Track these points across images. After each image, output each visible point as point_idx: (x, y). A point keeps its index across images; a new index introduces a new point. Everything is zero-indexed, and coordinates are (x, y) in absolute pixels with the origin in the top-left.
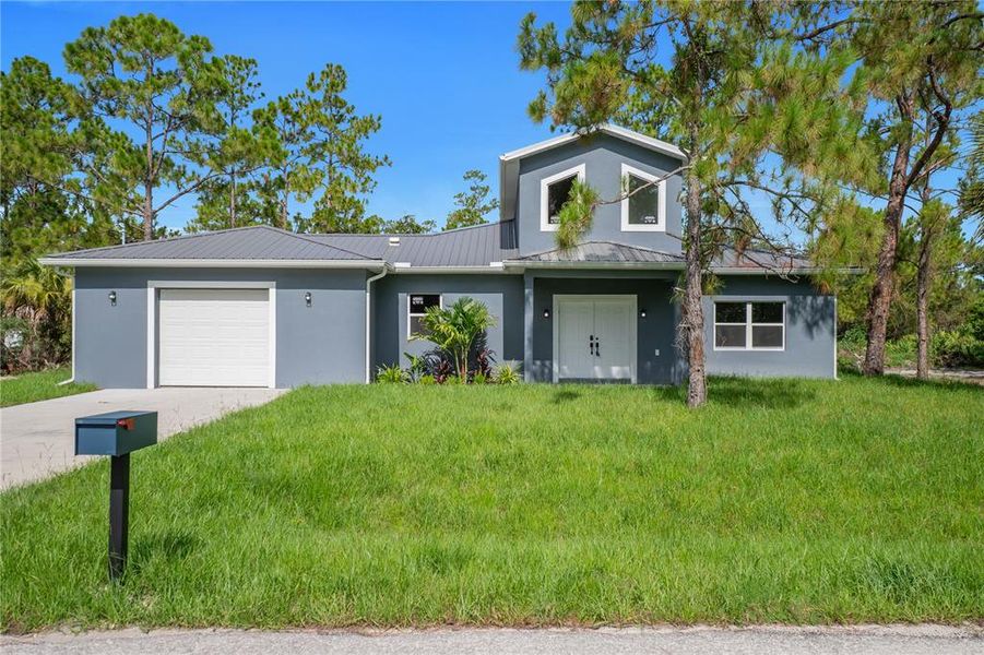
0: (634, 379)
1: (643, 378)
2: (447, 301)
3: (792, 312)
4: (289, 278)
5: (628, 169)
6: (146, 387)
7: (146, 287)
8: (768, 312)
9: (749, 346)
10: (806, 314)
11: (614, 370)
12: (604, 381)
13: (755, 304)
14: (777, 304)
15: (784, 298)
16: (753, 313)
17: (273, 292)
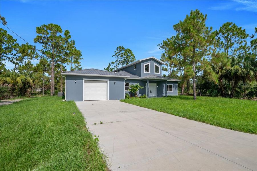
0: (156, 96)
2: (130, 84)
3: (174, 86)
4: (111, 79)
5: (155, 64)
6: (82, 101)
7: (83, 80)
8: (171, 86)
9: (169, 91)
10: (175, 87)
11: (153, 95)
12: (152, 97)
13: (170, 85)
14: (172, 85)
15: (173, 84)
16: (170, 86)
17: (108, 82)
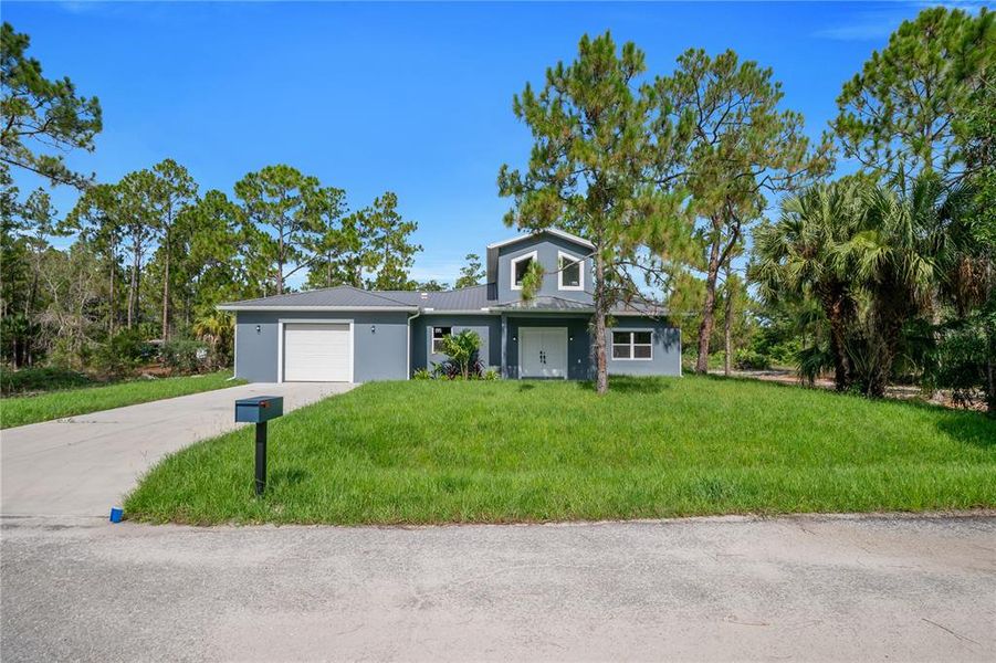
0: (566, 377)
1: (571, 376)
2: (456, 330)
3: (656, 337)
4: (360, 317)
5: (562, 254)
6: (277, 382)
7: (277, 322)
8: (642, 338)
9: (632, 358)
10: (664, 339)
11: (555, 372)
12: (548, 378)
13: (635, 333)
14: (649, 333)
15: (652, 329)
16: (635, 339)
17: (352, 325)
